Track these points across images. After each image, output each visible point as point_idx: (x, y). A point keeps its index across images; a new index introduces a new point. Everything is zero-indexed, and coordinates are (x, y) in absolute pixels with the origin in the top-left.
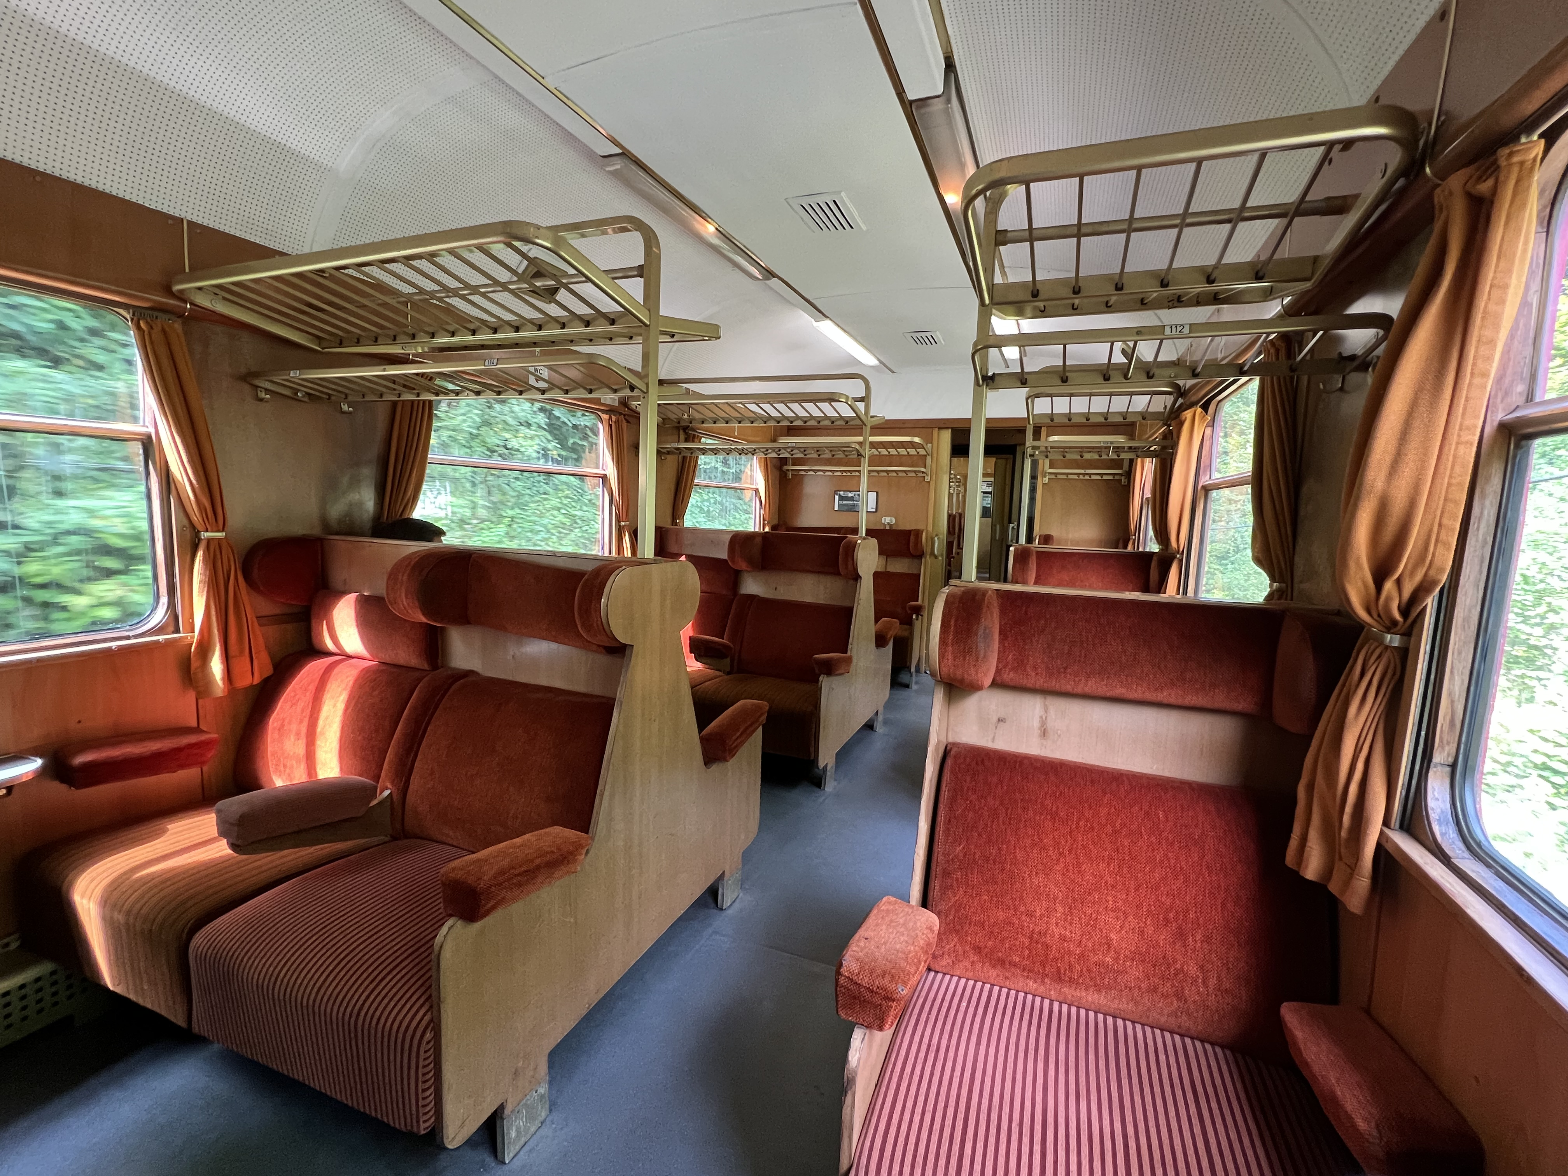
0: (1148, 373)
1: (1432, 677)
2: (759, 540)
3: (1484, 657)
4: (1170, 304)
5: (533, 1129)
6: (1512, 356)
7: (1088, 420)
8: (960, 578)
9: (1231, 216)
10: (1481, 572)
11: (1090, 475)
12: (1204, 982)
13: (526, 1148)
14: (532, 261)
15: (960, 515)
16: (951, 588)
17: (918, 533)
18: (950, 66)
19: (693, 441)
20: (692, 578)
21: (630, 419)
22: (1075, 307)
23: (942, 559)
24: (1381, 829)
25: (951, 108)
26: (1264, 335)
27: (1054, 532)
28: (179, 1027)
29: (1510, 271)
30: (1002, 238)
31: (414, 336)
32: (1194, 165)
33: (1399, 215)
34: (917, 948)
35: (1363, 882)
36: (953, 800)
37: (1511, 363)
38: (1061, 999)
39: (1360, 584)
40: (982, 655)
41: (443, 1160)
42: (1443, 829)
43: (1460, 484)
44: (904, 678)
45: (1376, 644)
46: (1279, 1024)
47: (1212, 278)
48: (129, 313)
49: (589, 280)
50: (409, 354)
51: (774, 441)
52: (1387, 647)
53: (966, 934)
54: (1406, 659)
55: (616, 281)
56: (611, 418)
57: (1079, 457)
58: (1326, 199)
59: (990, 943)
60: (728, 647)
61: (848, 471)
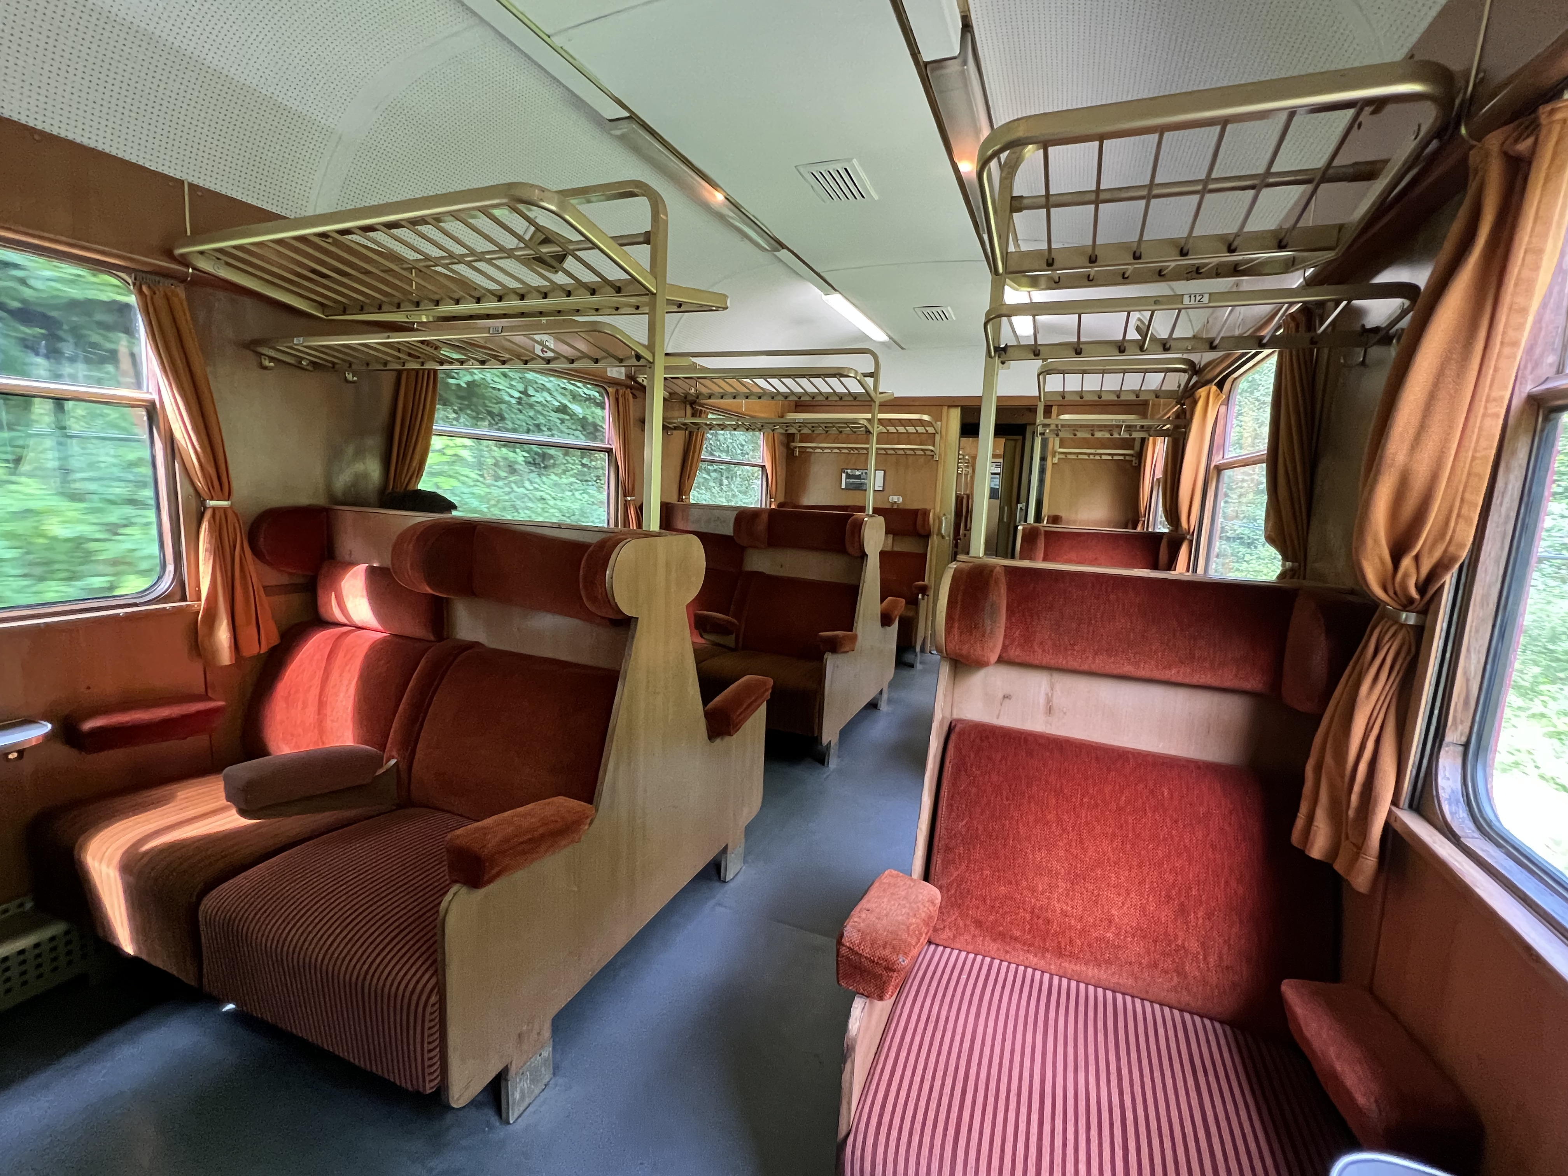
0: (1164, 346)
1: (1448, 655)
2: (765, 517)
3: (1502, 635)
4: (1189, 275)
5: (537, 1092)
6: (1544, 325)
7: (1100, 397)
8: (968, 553)
9: (1256, 182)
10: (1502, 548)
11: (1101, 455)
12: (1205, 958)
13: (530, 1109)
14: (538, 228)
15: (968, 496)
16: (959, 563)
17: (925, 513)
18: (967, 27)
19: (700, 416)
20: (697, 551)
21: (637, 394)
22: (1091, 278)
23: (949, 539)
24: (1390, 809)
25: (967, 70)
26: (1287, 306)
27: (1063, 514)
28: (190, 986)
29: (1545, 235)
30: (1017, 204)
31: (418, 304)
32: (1218, 126)
33: (1430, 180)
34: (918, 920)
35: (1370, 861)
36: (956, 775)
37: (1543, 333)
38: (1061, 974)
39: (1377, 560)
40: (988, 632)
41: (449, 1119)
42: (1454, 808)
43: (1486, 458)
44: (909, 657)
45: (1390, 622)
46: (1280, 1002)
47: (1233, 247)
48: (131, 277)
49: (595, 246)
50: (414, 323)
51: (782, 417)
52: (1403, 626)
53: (968, 908)
54: (1422, 637)
55: (624, 248)
56: (617, 392)
57: (1090, 436)
58: (1356, 164)
59: (992, 918)
60: (732, 624)
61: (856, 448)
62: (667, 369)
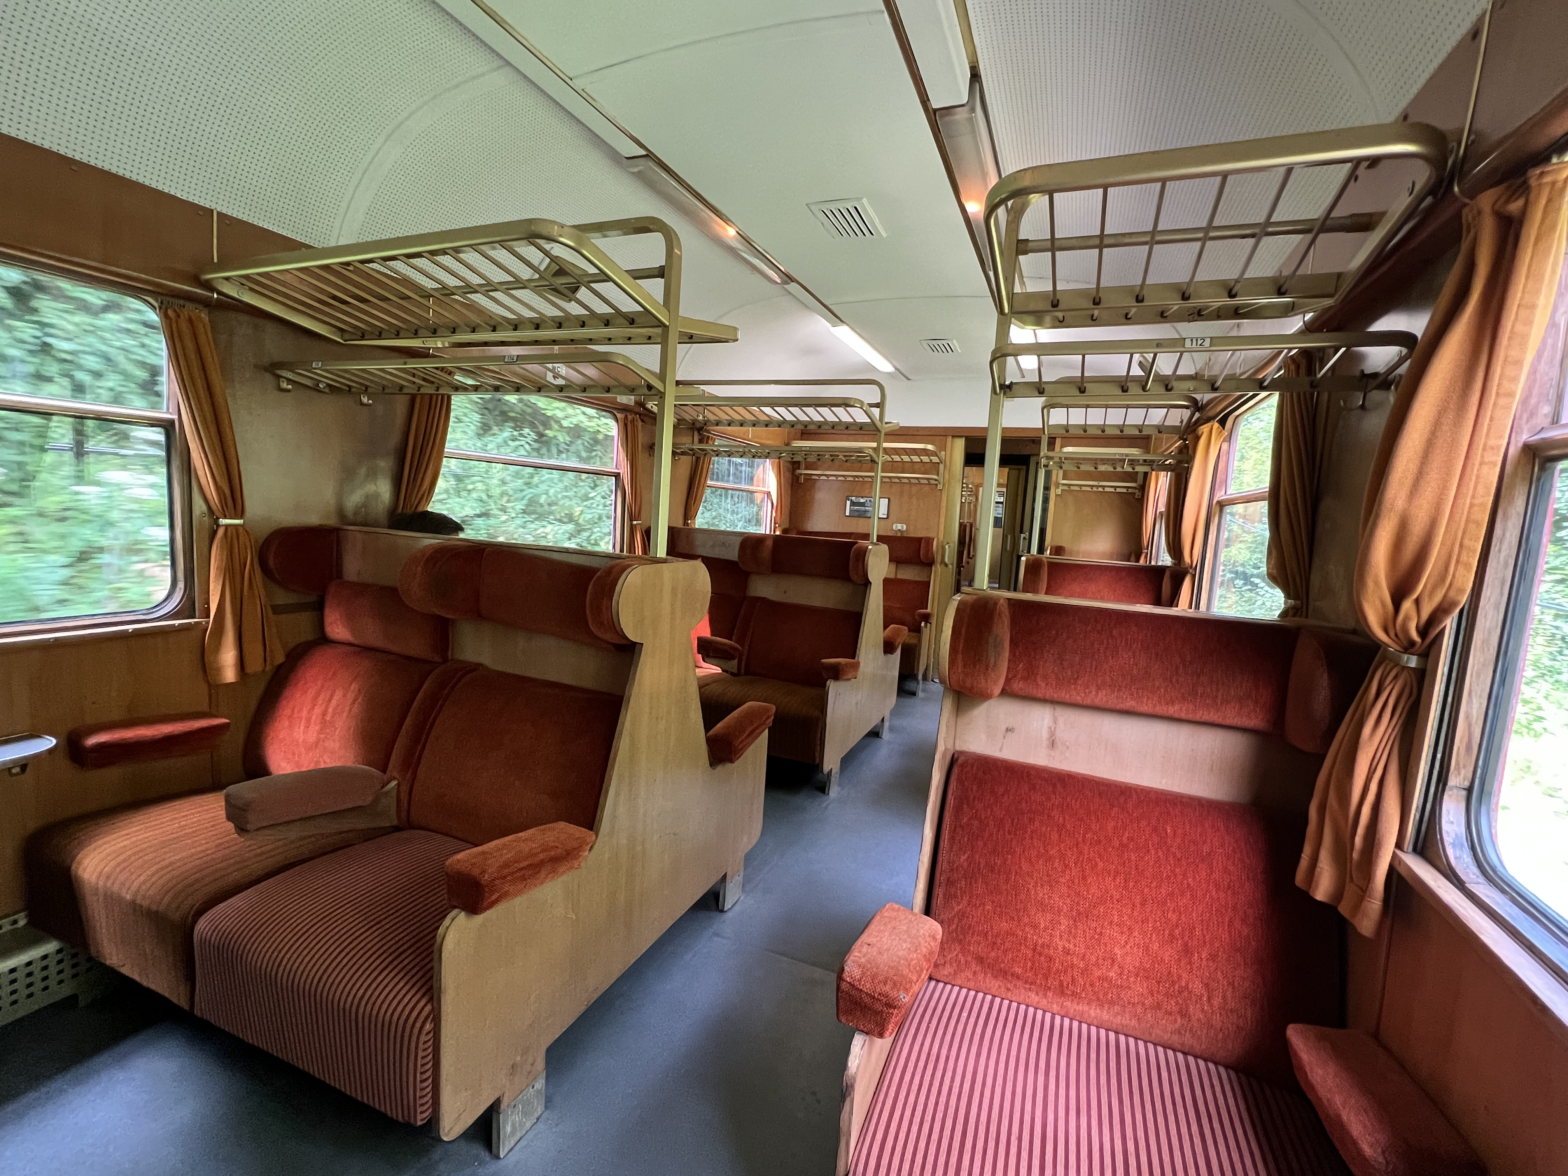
0: (1167, 386)
1: (1450, 699)
2: (769, 543)
3: (1503, 681)
4: (1190, 317)
5: (528, 1125)
6: (1538, 377)
7: (1103, 431)
8: (972, 584)
9: (1257, 231)
10: (1502, 594)
11: (1103, 487)
12: (1209, 1000)
13: (523, 1143)
14: (554, 259)
15: (971, 524)
16: (963, 595)
17: (929, 541)
18: (975, 76)
19: (707, 443)
20: (703, 578)
21: (645, 419)
22: (1094, 318)
23: (952, 568)
24: (1394, 852)
25: (975, 116)
26: (1286, 351)
27: (1066, 544)
28: (183, 1009)
29: (1538, 291)
30: (1023, 247)
31: (434, 331)
32: (1219, 179)
33: (1426, 232)
34: (919, 956)
35: (1375, 903)
36: (958, 810)
37: (1537, 385)
38: (1063, 1013)
39: (1378, 603)
40: (991, 664)
41: (437, 1153)
42: (1458, 853)
43: (1482, 504)
44: (910, 685)
45: (1391, 665)
46: (1285, 1045)
47: (1234, 292)
48: (157, 301)
49: (609, 279)
50: (429, 349)
51: (788, 444)
52: (1404, 668)
53: (969, 944)
54: (1423, 681)
55: (637, 281)
56: (626, 416)
57: (1093, 469)
58: (1352, 216)
59: (993, 954)
60: (735, 649)
61: (861, 477)
62: (677, 398)
